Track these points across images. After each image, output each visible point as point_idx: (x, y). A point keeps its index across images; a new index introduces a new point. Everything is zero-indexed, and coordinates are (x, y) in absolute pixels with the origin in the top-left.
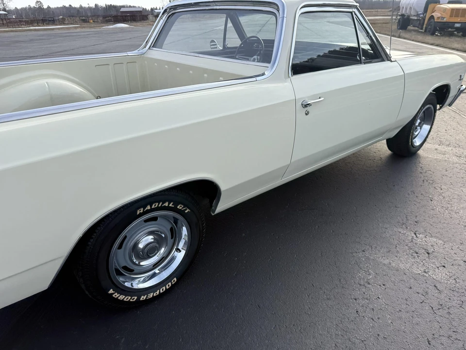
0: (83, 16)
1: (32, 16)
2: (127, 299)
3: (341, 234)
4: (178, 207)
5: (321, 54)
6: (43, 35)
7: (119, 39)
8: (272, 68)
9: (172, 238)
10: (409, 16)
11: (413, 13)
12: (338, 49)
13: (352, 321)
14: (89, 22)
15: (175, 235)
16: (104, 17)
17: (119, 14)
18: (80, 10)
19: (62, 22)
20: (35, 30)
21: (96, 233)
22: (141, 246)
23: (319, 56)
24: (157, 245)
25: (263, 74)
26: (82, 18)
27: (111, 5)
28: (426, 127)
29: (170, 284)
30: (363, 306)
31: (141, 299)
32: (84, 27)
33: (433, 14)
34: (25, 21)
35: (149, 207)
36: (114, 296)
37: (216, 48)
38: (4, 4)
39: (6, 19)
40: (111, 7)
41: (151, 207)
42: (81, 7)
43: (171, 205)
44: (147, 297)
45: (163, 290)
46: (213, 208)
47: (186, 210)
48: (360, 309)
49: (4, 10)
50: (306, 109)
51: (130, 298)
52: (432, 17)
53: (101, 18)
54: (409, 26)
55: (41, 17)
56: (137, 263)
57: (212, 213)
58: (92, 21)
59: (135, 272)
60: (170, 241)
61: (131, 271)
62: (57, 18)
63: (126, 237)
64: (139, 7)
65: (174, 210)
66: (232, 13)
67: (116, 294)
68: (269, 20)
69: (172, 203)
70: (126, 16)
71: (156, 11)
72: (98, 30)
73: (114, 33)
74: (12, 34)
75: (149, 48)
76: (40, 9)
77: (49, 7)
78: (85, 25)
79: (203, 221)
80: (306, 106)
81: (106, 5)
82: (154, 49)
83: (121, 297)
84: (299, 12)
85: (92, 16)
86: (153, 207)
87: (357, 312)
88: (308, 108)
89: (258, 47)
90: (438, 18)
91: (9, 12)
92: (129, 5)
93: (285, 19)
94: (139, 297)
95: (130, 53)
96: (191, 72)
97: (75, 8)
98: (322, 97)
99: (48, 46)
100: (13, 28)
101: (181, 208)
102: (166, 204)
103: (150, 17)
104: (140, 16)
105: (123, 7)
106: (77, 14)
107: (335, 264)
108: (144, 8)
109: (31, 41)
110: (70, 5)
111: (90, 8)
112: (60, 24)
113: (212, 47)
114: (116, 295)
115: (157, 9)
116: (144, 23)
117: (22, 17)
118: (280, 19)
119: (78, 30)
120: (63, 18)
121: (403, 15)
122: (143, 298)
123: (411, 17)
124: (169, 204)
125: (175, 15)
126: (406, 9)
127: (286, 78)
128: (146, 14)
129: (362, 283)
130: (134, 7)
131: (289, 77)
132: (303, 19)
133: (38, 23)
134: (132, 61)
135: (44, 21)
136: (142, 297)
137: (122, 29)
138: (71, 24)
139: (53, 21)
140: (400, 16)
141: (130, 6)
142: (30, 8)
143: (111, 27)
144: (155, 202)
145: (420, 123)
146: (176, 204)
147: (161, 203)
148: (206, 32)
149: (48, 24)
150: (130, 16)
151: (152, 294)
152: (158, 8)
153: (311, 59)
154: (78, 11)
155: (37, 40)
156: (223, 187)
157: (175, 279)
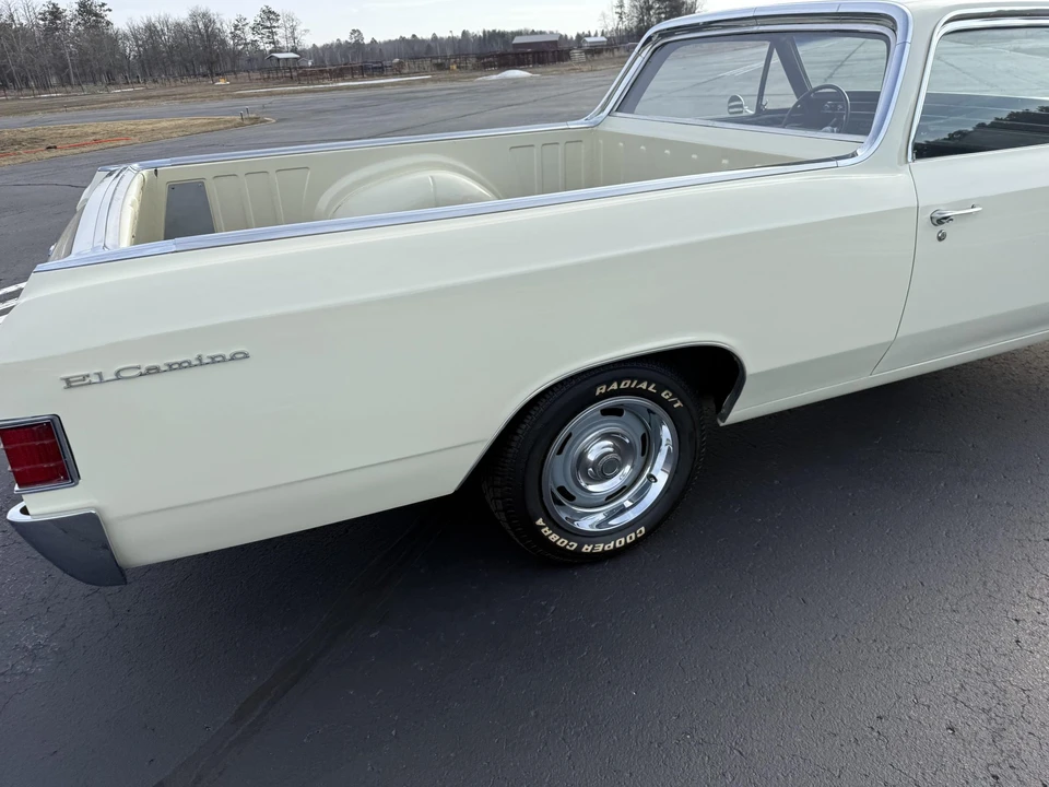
0: (437, 58)
1: (341, 60)
2: (562, 542)
3: (998, 504)
4: (663, 395)
5: (988, 122)
6: (365, 98)
7: (512, 102)
8: (872, 143)
9: (643, 454)
12: (1034, 109)
13: (1005, 655)
14: (449, 69)
15: (648, 445)
16: (479, 58)
17: (510, 50)
18: (433, 45)
19: (398, 70)
20: (348, 88)
21: (531, 415)
22: (591, 457)
23: (982, 125)
24: (620, 459)
25: (854, 155)
26: (435, 61)
27: (494, 31)
29: (633, 535)
30: (1032, 634)
31: (584, 550)
32: (439, 80)
34: (330, 72)
35: (615, 386)
36: (543, 530)
37: (741, 112)
38: (294, 39)
39: (295, 68)
40: (493, 37)
41: (619, 385)
42: (435, 38)
43: (650, 389)
44: (593, 549)
45: (620, 542)
46: (723, 411)
47: (676, 402)
48: (1023, 637)
49: (294, 50)
50: (940, 227)
51: (566, 542)
53: (474, 61)
55: (358, 62)
56: (583, 484)
57: (719, 421)
58: (455, 67)
59: (576, 501)
60: (640, 459)
61: (571, 498)
62: (387, 63)
63: (570, 435)
64: (551, 33)
65: (655, 398)
66: (783, 38)
67: (547, 529)
68: (854, 52)
69: (653, 386)
70: (523, 54)
71: (588, 39)
72: (469, 84)
73: (502, 90)
74: (310, 96)
75: (609, 114)
76: (356, 47)
77: (374, 41)
78: (442, 74)
79: (702, 431)
80: (940, 221)
81: (484, 32)
82: (619, 114)
83: (554, 538)
84: (940, 31)
85: (456, 56)
86: (622, 386)
87: (1018, 641)
88: (944, 227)
89: (834, 108)
91: (303, 53)
92: (530, 29)
93: (908, 46)
94: (581, 546)
95: (573, 125)
96: (694, 156)
97: (423, 41)
98: (979, 206)
99: (377, 118)
100: (308, 84)
101: (667, 397)
102: (644, 386)
103: (576, 54)
104: (553, 52)
105: (519, 33)
106: (426, 54)
107: (977, 555)
108: (563, 33)
109: (345, 109)
110: (414, 36)
111: (452, 40)
112: (395, 75)
113: (731, 110)
114: (546, 531)
115: (589, 36)
116: (562, 67)
117: (323, 62)
118: (898, 48)
119: (430, 86)
120: (400, 63)
122: (587, 548)
124: (648, 386)
125: (667, 47)
127: (900, 163)
128: (566, 46)
129: (1037, 596)
130: (541, 33)
131: (907, 162)
132: (949, 45)
133: (353, 74)
134: (575, 139)
135: (365, 70)
136: (586, 546)
137: (515, 81)
138: (415, 74)
139: (380, 70)
141: (533, 33)
142: (339, 45)
143: (494, 77)
144: (628, 378)
146: (660, 389)
147: (635, 382)
148: (699, 84)
149: (371, 76)
150: (533, 53)
151: (602, 545)
152: (593, 34)
153: (959, 132)
154: (429, 46)
155: (353, 108)
156: (751, 367)
157: (643, 529)
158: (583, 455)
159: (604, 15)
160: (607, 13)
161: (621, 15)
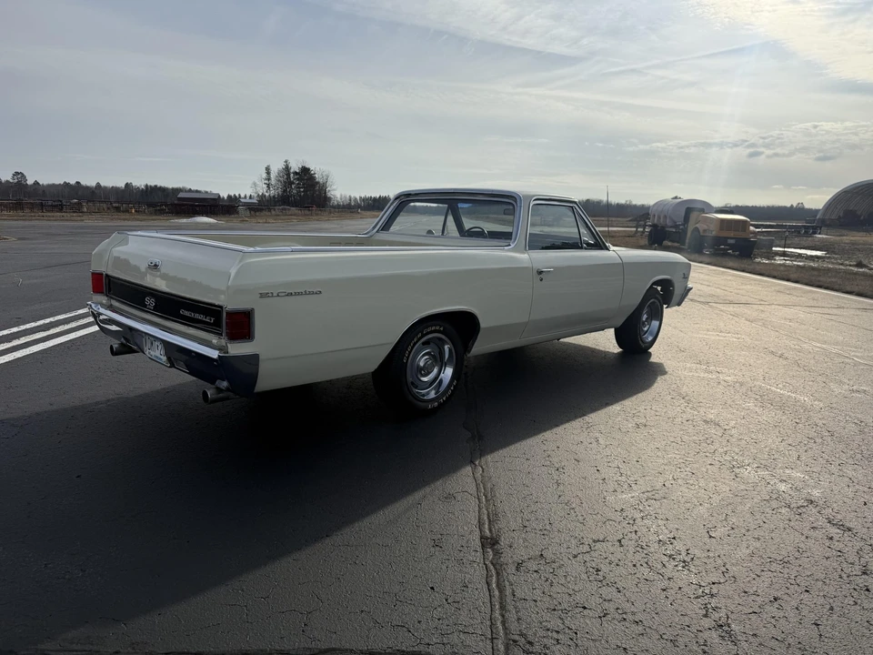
10: (663, 227)
11: (669, 222)
14: (128, 212)
16: (151, 205)
17: (177, 202)
19: (77, 209)
26: (111, 205)
27: (156, 186)
28: (655, 323)
33: (697, 225)
42: (99, 186)
52: (697, 229)
53: (148, 207)
54: (664, 240)
58: (133, 211)
62: (66, 202)
64: (206, 192)
75: (377, 232)
76: (18, 187)
77: (36, 183)
78: (124, 215)
81: (146, 185)
84: (532, 203)
90: (705, 231)
97: (87, 188)
103: (242, 209)
104: (223, 207)
110: (78, 183)
111: (117, 189)
112: (74, 212)
116: (234, 218)
118: (518, 208)
120: (79, 204)
121: (654, 226)
123: (667, 229)
126: (659, 217)
130: (197, 191)
135: (45, 206)
139: (60, 207)
140: (650, 226)
141: (190, 190)
145: (647, 319)
149: (51, 212)
156: (484, 323)
158: (418, 365)
159: (255, 184)
160: (256, 181)
161: (268, 186)
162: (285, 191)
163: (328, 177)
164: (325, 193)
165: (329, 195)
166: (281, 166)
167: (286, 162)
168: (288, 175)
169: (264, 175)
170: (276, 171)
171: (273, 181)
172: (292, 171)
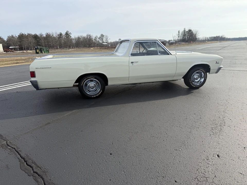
8: (124, 54)
34: (114, 47)
38: (107, 40)
39: (107, 46)
91: (108, 43)
103: (167, 44)
115: (171, 41)
117: (112, 45)
131: (129, 56)
142: (116, 42)
162: (183, 37)
163: (197, 32)
164: (196, 37)
165: (197, 37)
166: (183, 30)
167: (184, 29)
168: (185, 32)
169: (178, 33)
170: (181, 32)
171: (180, 35)
172: (186, 31)
